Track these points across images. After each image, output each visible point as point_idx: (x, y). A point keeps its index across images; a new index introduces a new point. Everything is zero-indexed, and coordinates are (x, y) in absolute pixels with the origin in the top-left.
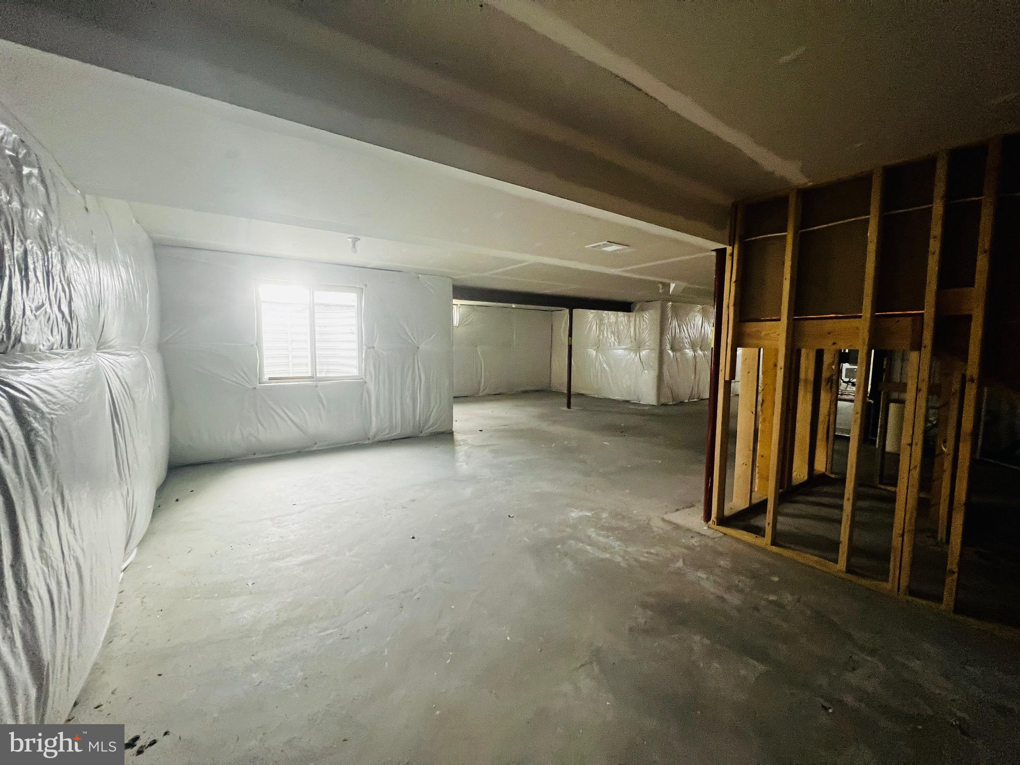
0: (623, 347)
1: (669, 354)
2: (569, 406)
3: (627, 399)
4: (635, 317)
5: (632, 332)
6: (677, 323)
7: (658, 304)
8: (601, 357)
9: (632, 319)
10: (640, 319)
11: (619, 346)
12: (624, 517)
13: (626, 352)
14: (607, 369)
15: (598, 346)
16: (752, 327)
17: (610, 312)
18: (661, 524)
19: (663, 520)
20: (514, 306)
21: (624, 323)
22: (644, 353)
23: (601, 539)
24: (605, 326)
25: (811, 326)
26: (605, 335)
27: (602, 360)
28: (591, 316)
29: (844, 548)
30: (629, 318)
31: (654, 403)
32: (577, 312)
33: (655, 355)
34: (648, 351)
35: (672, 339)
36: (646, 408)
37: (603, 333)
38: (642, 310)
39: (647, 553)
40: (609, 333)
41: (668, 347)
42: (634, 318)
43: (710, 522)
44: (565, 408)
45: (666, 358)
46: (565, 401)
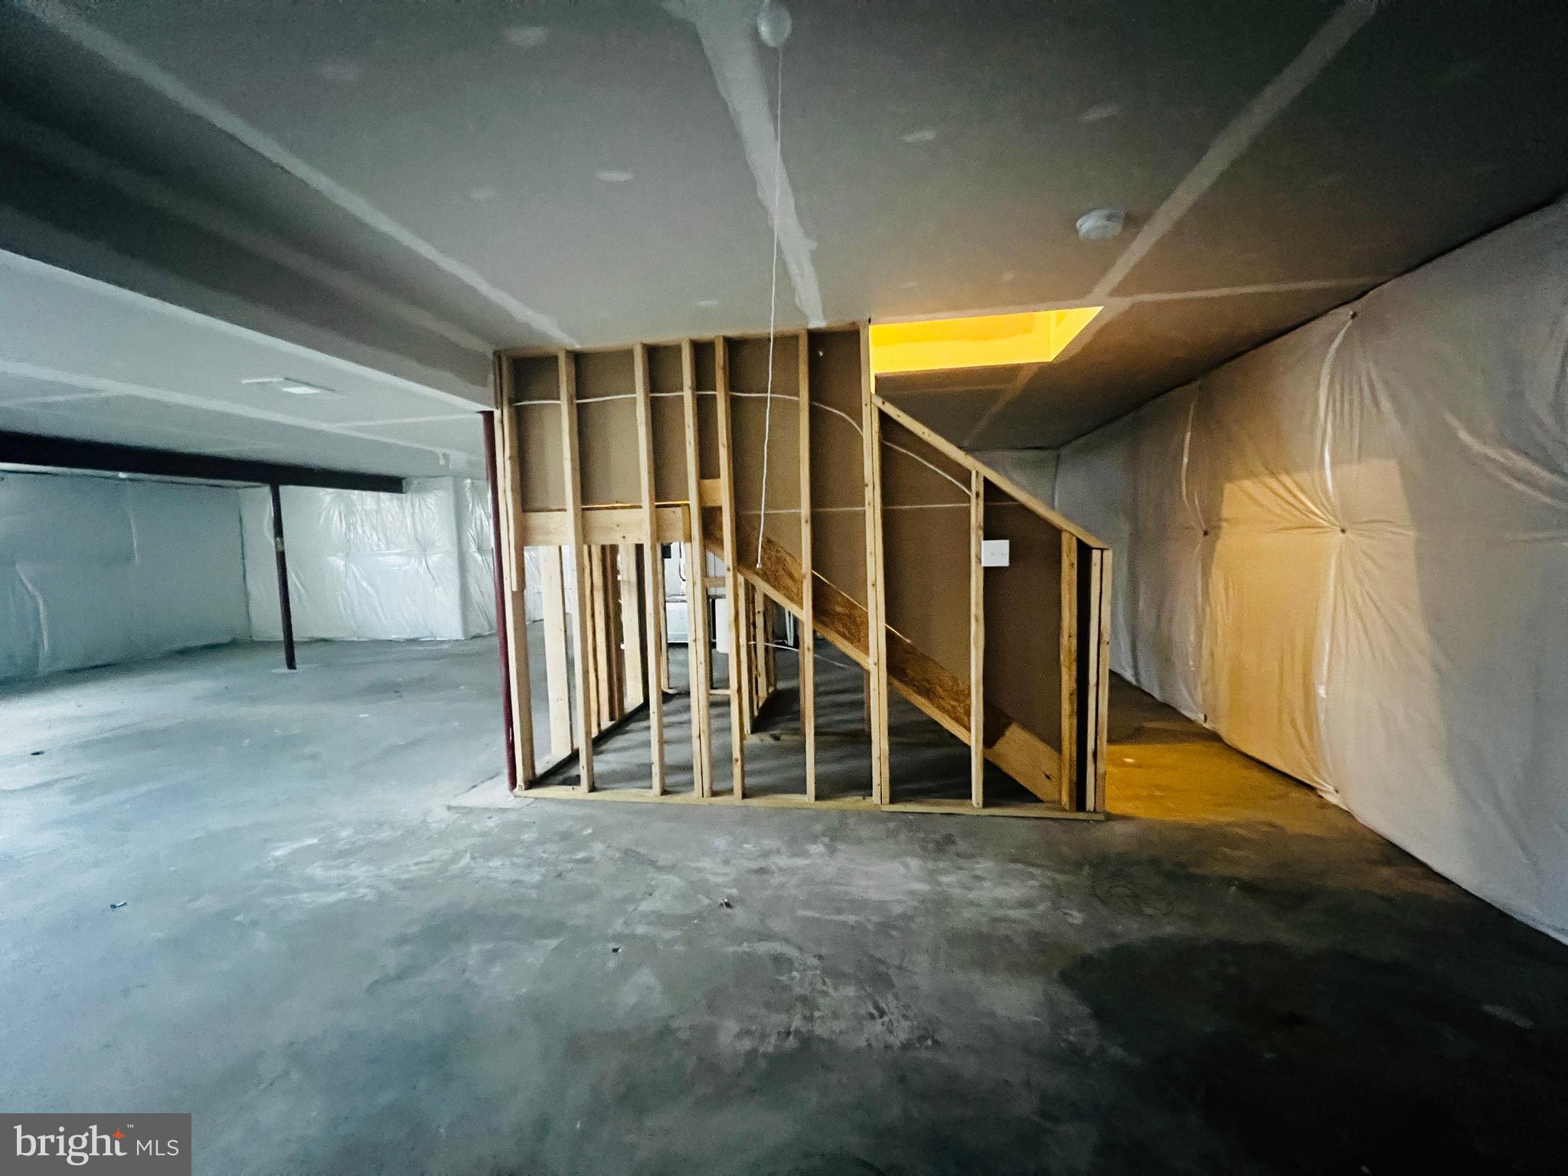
0: (395, 551)
1: (476, 561)
2: (291, 664)
3: (412, 636)
4: (412, 501)
5: (409, 525)
6: (482, 512)
7: (448, 482)
8: (355, 569)
9: (408, 505)
10: (420, 502)
11: (388, 549)
12: (381, 825)
13: (402, 560)
14: (370, 588)
15: (348, 549)
16: (537, 519)
17: (365, 493)
18: (445, 814)
19: (449, 808)
20: (122, 475)
21: (393, 512)
22: (434, 559)
23: (333, 873)
24: (357, 515)
25: (600, 518)
26: (360, 530)
27: (357, 573)
28: (328, 498)
29: (656, 770)
30: (401, 503)
31: (460, 636)
32: (286, 491)
33: (452, 563)
34: (440, 555)
35: (478, 536)
36: (446, 646)
37: (355, 528)
38: (422, 489)
39: (416, 864)
40: (366, 528)
41: (473, 548)
42: (409, 502)
43: (516, 790)
44: (285, 670)
45: (471, 566)
46: (282, 655)
